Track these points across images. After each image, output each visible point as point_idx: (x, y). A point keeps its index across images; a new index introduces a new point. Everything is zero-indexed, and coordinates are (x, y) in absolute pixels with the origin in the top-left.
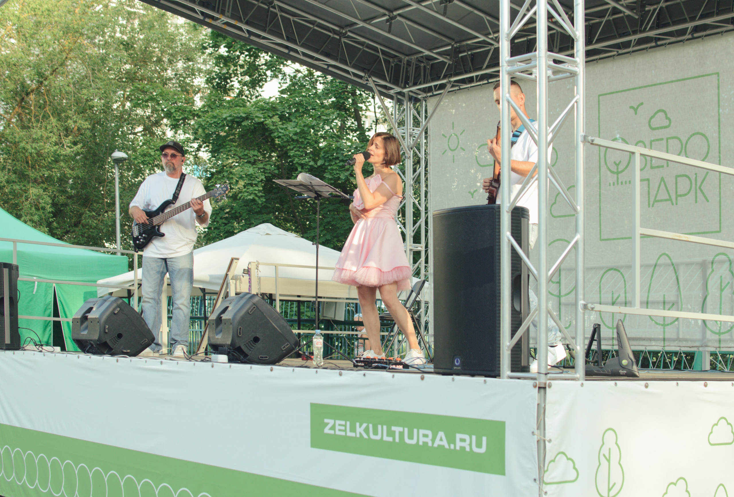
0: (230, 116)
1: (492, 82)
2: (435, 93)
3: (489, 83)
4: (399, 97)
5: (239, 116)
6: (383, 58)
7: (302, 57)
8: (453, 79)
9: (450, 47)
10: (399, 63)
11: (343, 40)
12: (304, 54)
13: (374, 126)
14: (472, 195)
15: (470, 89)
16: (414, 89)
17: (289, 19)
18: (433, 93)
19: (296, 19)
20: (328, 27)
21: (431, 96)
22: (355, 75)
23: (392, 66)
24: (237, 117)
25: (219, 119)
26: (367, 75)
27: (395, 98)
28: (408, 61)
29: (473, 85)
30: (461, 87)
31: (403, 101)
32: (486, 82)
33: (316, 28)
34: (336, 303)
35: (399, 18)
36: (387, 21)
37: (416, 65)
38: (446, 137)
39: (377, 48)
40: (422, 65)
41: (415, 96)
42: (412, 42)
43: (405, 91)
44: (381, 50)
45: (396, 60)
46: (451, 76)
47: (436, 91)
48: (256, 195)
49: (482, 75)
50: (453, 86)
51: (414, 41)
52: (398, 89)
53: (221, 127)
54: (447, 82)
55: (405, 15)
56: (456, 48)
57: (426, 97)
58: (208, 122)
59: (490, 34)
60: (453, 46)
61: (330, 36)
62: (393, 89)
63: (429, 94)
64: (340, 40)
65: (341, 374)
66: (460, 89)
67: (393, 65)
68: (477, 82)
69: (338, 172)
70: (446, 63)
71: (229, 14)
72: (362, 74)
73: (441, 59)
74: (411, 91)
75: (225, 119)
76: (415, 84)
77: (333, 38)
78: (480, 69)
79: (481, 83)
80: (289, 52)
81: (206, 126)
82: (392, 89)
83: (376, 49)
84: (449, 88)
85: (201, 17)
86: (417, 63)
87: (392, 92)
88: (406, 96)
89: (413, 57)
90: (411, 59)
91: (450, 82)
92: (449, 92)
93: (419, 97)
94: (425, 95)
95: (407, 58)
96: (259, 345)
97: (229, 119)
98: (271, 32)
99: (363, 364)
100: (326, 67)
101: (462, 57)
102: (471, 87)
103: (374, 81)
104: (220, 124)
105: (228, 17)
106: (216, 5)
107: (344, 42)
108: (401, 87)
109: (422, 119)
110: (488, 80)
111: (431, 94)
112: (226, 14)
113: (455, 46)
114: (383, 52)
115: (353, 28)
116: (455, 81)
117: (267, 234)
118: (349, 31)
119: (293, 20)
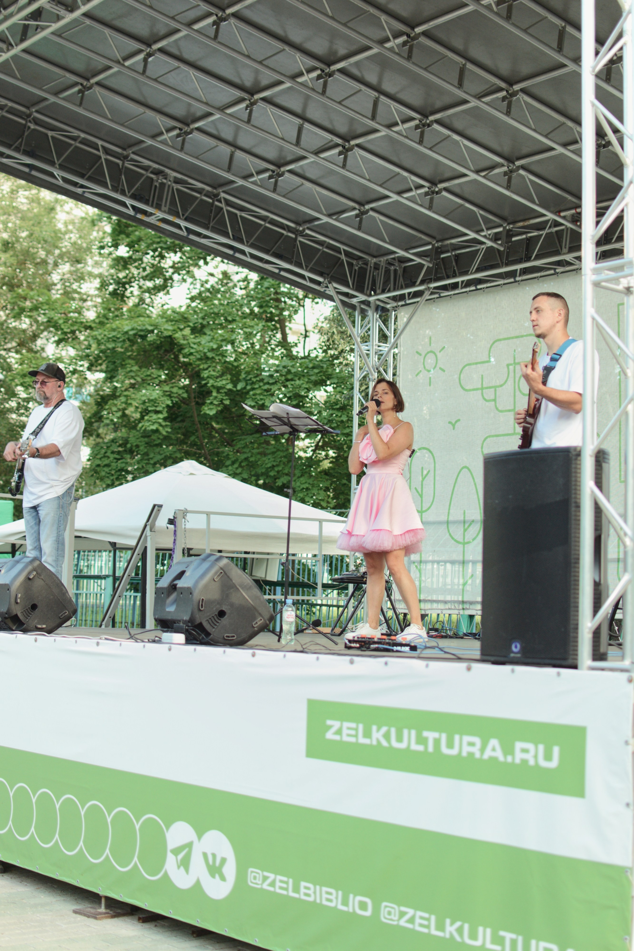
0: (133, 329)
1: (481, 289)
2: (408, 302)
3: (477, 289)
5: (144, 328)
6: (346, 261)
7: (249, 260)
8: (433, 285)
9: (430, 247)
10: (365, 266)
11: (300, 239)
12: (253, 256)
13: (302, 340)
14: (454, 426)
15: (453, 297)
16: (382, 297)
17: (237, 215)
18: (405, 302)
19: (244, 214)
20: (282, 223)
21: (402, 306)
22: (312, 280)
23: (355, 270)
24: (141, 330)
25: (119, 332)
26: (326, 281)
27: (358, 308)
28: (375, 264)
29: (457, 292)
30: (442, 295)
31: (367, 311)
32: (474, 288)
33: (268, 225)
34: (268, 559)
35: (371, 213)
36: (357, 216)
37: (386, 268)
38: (420, 355)
39: (340, 248)
40: (392, 268)
41: (382, 304)
42: (385, 241)
43: (371, 299)
44: (344, 250)
45: (360, 263)
46: (430, 281)
47: (409, 299)
48: (161, 425)
49: (468, 280)
50: (432, 293)
51: (387, 240)
52: (362, 297)
53: (121, 342)
54: (426, 289)
55: (378, 209)
56: (438, 248)
57: (396, 307)
58: (105, 335)
59: (482, 230)
60: (433, 245)
61: (283, 234)
63: (400, 303)
64: (295, 239)
65: (352, 662)
66: (440, 297)
67: (357, 268)
68: (462, 288)
69: (262, 397)
70: (423, 265)
71: (167, 209)
72: (320, 279)
73: (418, 260)
74: (378, 300)
75: (127, 333)
76: (383, 292)
77: (287, 236)
78: (466, 273)
79: (468, 289)
80: (235, 253)
81: (103, 341)
82: (355, 297)
83: (338, 250)
84: (427, 296)
85: (131, 212)
86: (387, 266)
87: (354, 301)
88: (372, 305)
89: (382, 259)
90: (380, 261)
91: (429, 288)
92: (427, 300)
93: (388, 306)
94: (395, 304)
95: (375, 260)
96: (225, 621)
97: (131, 333)
98: (215, 230)
99: (358, 645)
100: (277, 271)
101: (443, 258)
102: (454, 294)
103: (335, 288)
104: (121, 340)
105: (165, 212)
106: (150, 197)
107: (300, 241)
108: (366, 295)
109: (391, 333)
110: (476, 286)
111: (403, 303)
112: (163, 208)
113: (436, 245)
114: (347, 254)
115: (312, 224)
116: (435, 288)
117: (191, 474)
118: (308, 228)
119: (241, 216)
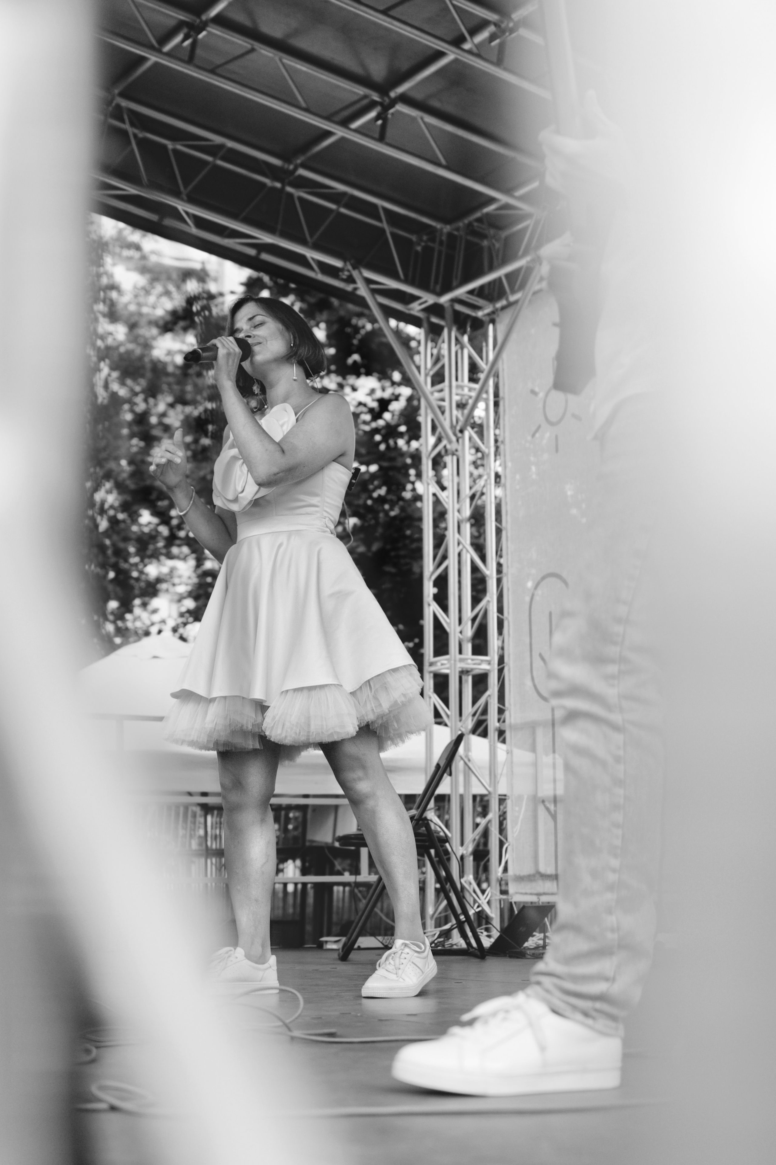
4: (434, 320)
6: (393, 235)
7: (194, 230)
11: (299, 192)
12: (200, 222)
16: (461, 292)
17: (165, 147)
18: (507, 299)
19: (179, 146)
21: (503, 308)
22: (325, 268)
26: (350, 267)
27: (425, 322)
28: (450, 235)
31: (439, 327)
33: (220, 163)
35: (399, 107)
36: (378, 117)
37: (467, 241)
39: (375, 207)
42: (438, 164)
43: (444, 299)
44: (385, 210)
45: (425, 238)
51: (443, 162)
52: (430, 299)
57: (493, 312)
61: (264, 185)
62: (417, 298)
63: (499, 305)
67: (419, 248)
70: (530, 219)
72: (338, 263)
74: (457, 300)
77: (272, 187)
80: (162, 218)
82: (415, 298)
83: (371, 210)
87: (415, 308)
88: (449, 314)
89: (464, 223)
90: (458, 229)
93: (480, 314)
94: (488, 307)
95: (447, 228)
100: (252, 252)
103: (368, 281)
107: (297, 197)
108: (433, 292)
109: (487, 364)
111: (503, 302)
114: (393, 218)
117: (155, 657)
118: (304, 166)
119: (175, 151)
